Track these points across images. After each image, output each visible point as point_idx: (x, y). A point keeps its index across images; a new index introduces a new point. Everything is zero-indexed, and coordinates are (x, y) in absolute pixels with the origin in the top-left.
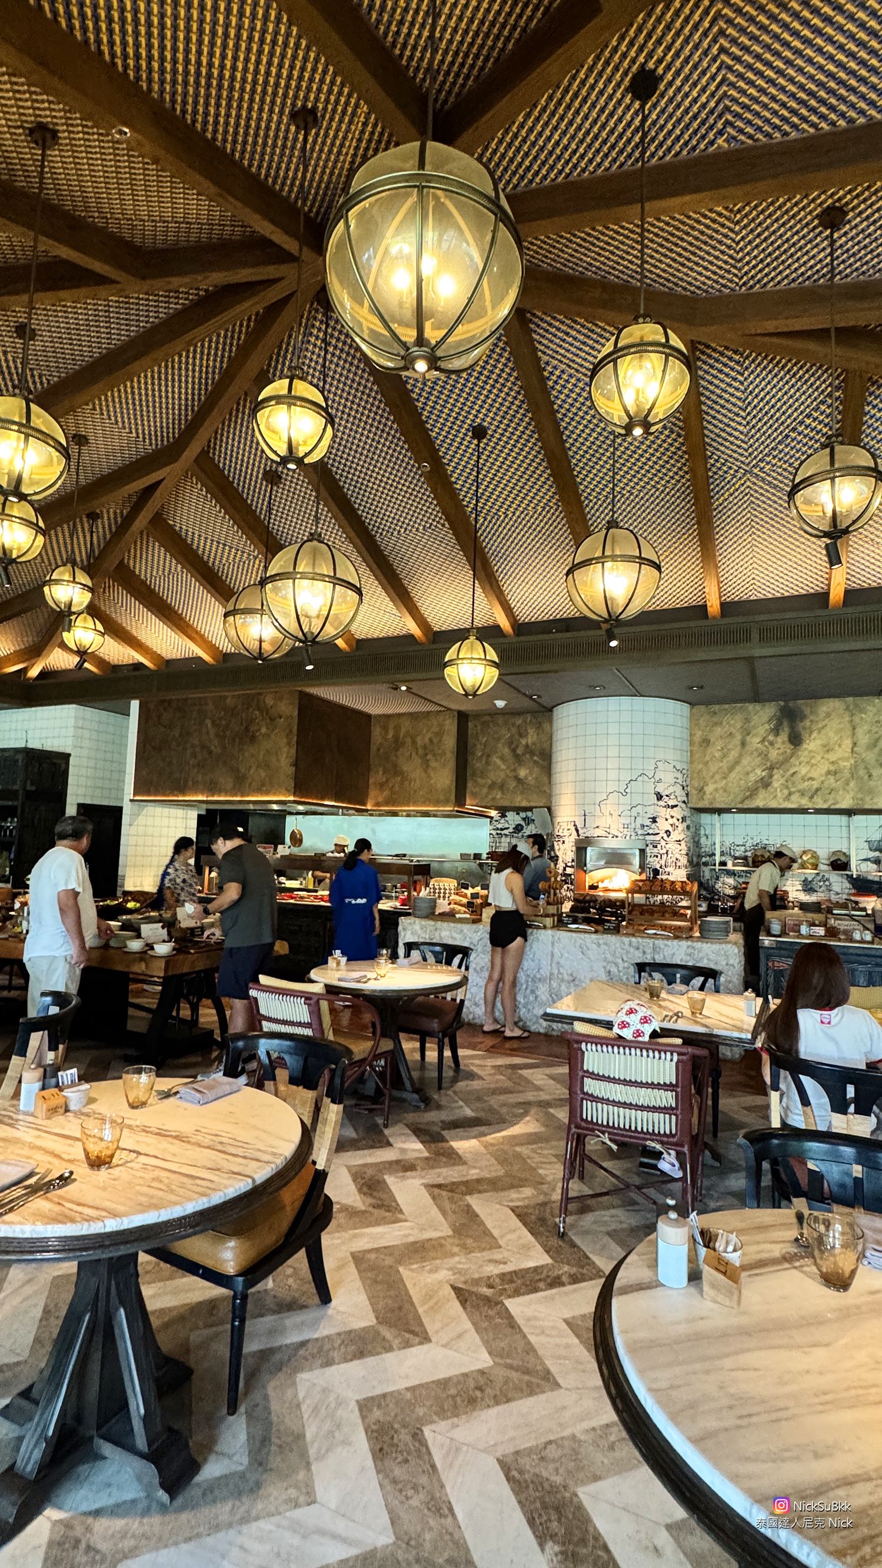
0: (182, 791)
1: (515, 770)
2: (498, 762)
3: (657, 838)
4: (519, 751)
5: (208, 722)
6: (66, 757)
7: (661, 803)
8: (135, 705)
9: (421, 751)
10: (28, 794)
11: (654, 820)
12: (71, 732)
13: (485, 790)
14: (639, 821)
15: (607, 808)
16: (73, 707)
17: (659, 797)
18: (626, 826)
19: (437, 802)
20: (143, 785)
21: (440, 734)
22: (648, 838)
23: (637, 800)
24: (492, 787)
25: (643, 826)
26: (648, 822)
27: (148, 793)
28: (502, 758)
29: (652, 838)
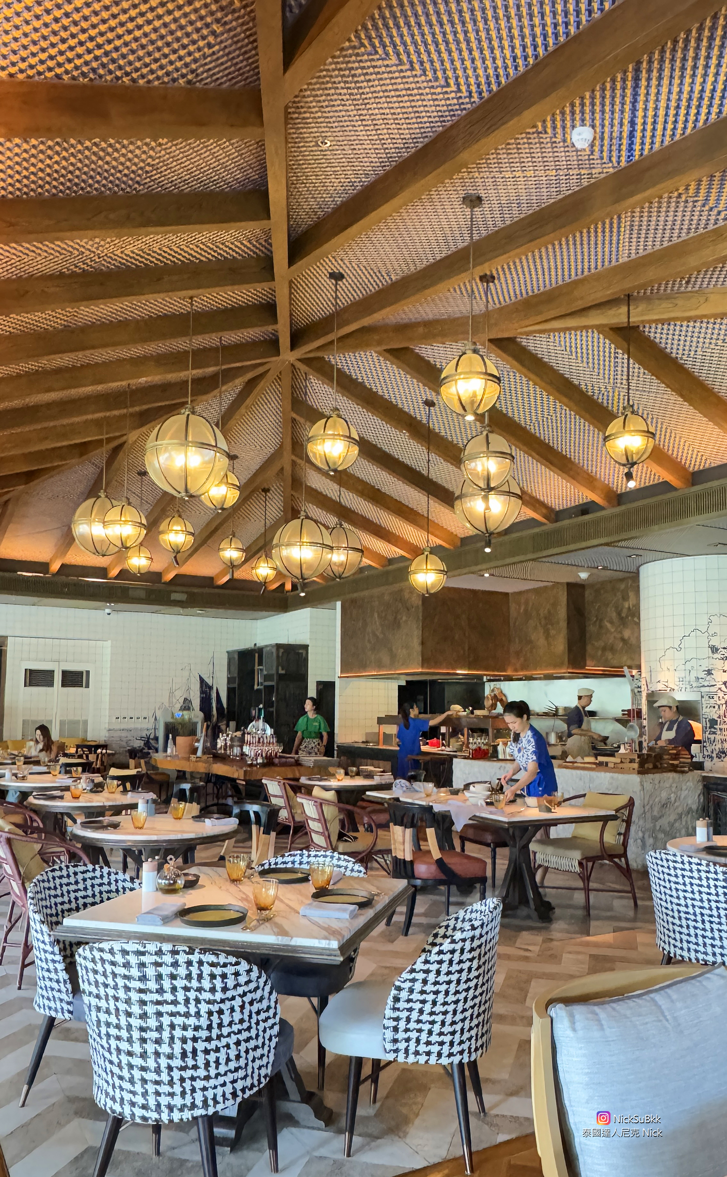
0: (365, 670)
1: (621, 632)
2: (609, 625)
3: (713, 689)
4: (624, 615)
5: (376, 615)
6: (306, 647)
7: (716, 656)
8: (339, 604)
9: (543, 622)
10: (281, 677)
11: (709, 672)
12: (308, 629)
13: (600, 653)
14: (694, 674)
15: (666, 664)
16: (309, 609)
17: (714, 650)
18: (681, 680)
19: (555, 666)
20: (346, 666)
21: (555, 605)
22: (703, 689)
23: (691, 654)
24: (604, 649)
25: (698, 679)
26: (702, 675)
27: (348, 673)
28: (611, 622)
29: (707, 689)
